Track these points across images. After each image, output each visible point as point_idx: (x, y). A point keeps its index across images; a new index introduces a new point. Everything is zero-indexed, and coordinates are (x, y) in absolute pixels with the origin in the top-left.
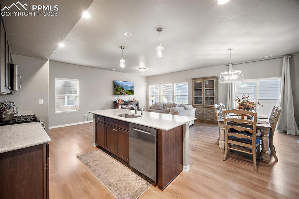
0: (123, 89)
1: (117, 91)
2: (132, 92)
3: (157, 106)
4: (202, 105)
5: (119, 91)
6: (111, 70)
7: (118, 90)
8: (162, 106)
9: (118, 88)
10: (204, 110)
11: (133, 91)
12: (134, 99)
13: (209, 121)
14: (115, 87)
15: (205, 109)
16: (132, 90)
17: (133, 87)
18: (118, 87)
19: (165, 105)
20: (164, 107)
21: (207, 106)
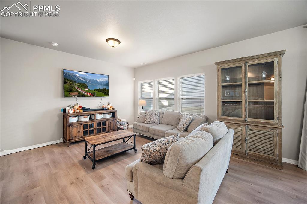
0: (86, 87)
1: (71, 91)
2: (105, 92)
3: (148, 117)
4: (240, 119)
5: (76, 91)
6: (49, 45)
7: (74, 89)
8: (157, 117)
9: (74, 85)
10: (246, 132)
11: (108, 90)
12: (109, 104)
13: (262, 158)
14: (65, 83)
15: (249, 127)
16: (104, 89)
17: (107, 84)
18: (75, 82)
19: (161, 115)
20: (161, 118)
21: (254, 122)
